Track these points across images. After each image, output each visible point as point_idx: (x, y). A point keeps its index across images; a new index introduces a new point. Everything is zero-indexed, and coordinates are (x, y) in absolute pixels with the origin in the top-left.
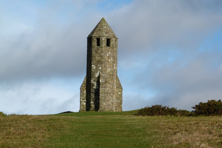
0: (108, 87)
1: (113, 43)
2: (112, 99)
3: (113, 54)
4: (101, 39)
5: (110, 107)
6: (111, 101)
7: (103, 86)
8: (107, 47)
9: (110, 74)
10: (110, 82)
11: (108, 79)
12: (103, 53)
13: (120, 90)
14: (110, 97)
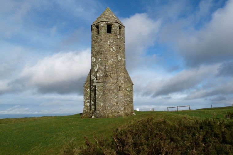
0: (110, 83)
1: (116, 30)
2: (116, 97)
3: (115, 41)
4: (100, 25)
5: (113, 107)
6: (114, 100)
7: (100, 81)
8: (108, 34)
9: (112, 66)
10: (112, 75)
11: (110, 72)
12: (102, 41)
13: (130, 85)
14: (113, 95)
